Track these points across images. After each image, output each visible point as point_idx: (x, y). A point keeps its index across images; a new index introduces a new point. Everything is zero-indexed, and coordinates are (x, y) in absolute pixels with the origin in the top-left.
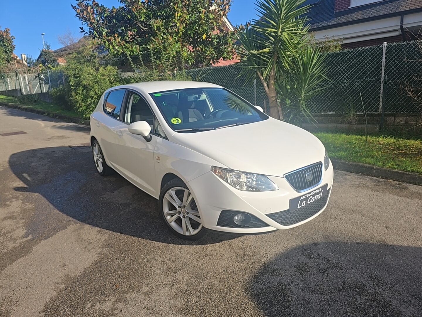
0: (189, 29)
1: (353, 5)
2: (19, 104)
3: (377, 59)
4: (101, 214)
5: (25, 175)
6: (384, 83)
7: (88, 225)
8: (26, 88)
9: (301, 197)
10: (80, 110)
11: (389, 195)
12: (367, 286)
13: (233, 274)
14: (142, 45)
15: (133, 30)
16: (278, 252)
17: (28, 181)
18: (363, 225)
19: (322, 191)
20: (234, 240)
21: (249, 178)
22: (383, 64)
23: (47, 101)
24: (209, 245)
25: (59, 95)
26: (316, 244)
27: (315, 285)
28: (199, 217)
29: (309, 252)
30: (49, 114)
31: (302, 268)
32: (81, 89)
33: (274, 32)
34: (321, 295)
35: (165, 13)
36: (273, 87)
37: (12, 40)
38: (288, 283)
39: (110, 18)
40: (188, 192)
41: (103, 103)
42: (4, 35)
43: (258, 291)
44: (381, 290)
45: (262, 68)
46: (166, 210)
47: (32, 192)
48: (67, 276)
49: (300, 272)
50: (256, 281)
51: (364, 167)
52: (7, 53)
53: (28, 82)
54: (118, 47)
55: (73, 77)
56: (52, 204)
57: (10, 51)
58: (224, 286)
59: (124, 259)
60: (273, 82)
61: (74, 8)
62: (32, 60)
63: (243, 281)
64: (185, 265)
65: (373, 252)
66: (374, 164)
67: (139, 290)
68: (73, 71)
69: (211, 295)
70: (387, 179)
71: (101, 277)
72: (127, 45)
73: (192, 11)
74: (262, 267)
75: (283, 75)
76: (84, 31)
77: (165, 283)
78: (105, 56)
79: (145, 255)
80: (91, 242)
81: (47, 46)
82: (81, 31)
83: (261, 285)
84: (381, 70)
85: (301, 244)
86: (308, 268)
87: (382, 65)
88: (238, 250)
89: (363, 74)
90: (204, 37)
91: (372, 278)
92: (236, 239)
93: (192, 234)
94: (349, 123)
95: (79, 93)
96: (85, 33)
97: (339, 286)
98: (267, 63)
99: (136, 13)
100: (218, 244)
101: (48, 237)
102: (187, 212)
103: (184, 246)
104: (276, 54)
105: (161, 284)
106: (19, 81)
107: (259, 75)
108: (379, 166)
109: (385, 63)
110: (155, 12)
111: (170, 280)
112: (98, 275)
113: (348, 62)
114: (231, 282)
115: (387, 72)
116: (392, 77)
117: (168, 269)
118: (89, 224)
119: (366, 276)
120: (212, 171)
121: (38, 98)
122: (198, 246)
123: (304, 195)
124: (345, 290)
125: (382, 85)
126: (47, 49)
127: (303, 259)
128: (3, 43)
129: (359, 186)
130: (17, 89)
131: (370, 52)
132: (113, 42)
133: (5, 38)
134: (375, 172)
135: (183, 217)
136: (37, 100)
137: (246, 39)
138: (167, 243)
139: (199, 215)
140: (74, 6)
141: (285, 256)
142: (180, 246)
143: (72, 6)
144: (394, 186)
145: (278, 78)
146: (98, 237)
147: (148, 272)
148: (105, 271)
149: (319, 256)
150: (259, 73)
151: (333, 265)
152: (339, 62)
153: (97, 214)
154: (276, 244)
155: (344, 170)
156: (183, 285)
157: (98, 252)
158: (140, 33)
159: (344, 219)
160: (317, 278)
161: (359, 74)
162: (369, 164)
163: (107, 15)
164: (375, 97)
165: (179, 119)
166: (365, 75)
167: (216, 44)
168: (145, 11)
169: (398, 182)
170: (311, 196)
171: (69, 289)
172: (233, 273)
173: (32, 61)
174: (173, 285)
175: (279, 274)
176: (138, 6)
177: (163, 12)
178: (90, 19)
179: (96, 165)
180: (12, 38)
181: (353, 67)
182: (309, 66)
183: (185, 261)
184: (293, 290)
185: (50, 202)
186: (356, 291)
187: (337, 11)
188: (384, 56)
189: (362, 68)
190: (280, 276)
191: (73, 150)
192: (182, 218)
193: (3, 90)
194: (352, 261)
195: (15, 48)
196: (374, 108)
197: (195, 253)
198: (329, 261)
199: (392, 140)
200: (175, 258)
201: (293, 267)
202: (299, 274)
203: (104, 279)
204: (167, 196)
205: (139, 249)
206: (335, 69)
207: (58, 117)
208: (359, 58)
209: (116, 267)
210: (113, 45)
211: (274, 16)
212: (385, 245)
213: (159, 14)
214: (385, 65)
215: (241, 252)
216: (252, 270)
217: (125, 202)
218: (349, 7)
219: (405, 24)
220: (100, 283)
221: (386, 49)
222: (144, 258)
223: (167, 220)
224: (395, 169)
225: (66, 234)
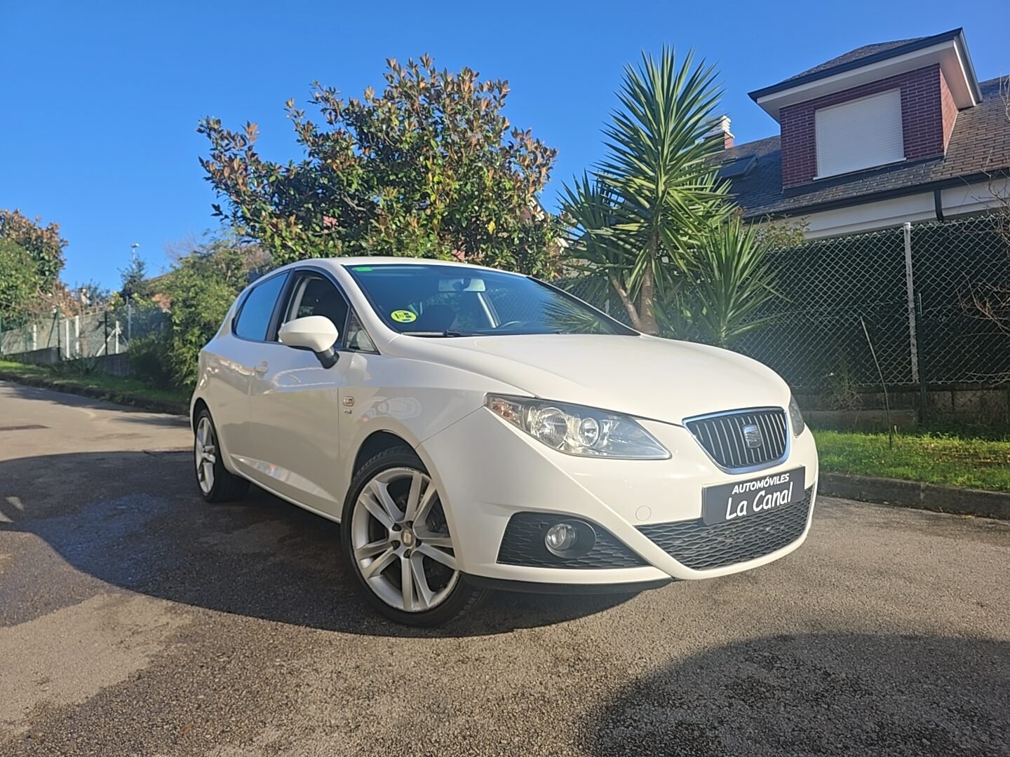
0: (459, 210)
1: (822, 174)
2: (47, 377)
3: (893, 260)
4: (185, 574)
5: (14, 500)
6: (916, 312)
7: (144, 597)
8: (72, 346)
9: (733, 485)
10: (189, 382)
11: (973, 542)
12: (954, 733)
13: (541, 702)
14: (349, 242)
15: (331, 211)
16: (676, 654)
17: (18, 510)
18: (913, 600)
19: (792, 483)
20: (548, 627)
21: (588, 431)
22: (909, 270)
23: (115, 373)
24: (475, 638)
25: (146, 354)
26: (784, 638)
27: (793, 730)
28: (450, 551)
29: (766, 654)
30: (115, 396)
31: (749, 691)
32: (197, 331)
33: (650, 190)
34: (815, 753)
35: (405, 176)
36: (649, 313)
37: (62, 249)
38: (709, 724)
39: (280, 187)
40: (423, 480)
41: (233, 316)
42: (45, 236)
43: (615, 743)
44: (999, 742)
45: (623, 269)
46: (360, 540)
47: (17, 531)
48: (43, 707)
49: (743, 700)
50: (612, 719)
51: (895, 485)
52: (44, 275)
53: (80, 333)
54: (293, 242)
55: (181, 304)
56: (60, 553)
57: (52, 272)
58: (511, 730)
59: (224, 667)
60: (649, 302)
61: (205, 165)
62: (98, 291)
63: (571, 718)
64: (402, 682)
65: (954, 656)
66: (921, 479)
67: (251, 740)
68: (183, 291)
69: (471, 751)
70: (959, 513)
71: (142, 707)
72: (317, 240)
73: (465, 175)
74: (628, 686)
75: (672, 286)
76: (221, 213)
77: (333, 722)
78: (263, 266)
79: (286, 659)
80: (140, 630)
81: (139, 263)
82: (215, 212)
83: (627, 728)
84: (905, 284)
85: (741, 637)
86: (768, 691)
87: (907, 273)
88: (559, 649)
89: (864, 293)
90: (491, 227)
91: (967, 716)
92: (554, 626)
93: (429, 605)
94: (841, 407)
95: (191, 342)
96: (223, 217)
97: (867, 733)
98: (634, 259)
99: (340, 174)
100: (501, 637)
101: (24, 620)
102: (417, 540)
103: (404, 640)
104: (654, 238)
105: (321, 724)
106: (59, 330)
107: (617, 287)
108: (933, 482)
109: (913, 267)
110: (384, 174)
111: (349, 715)
112: (138, 702)
113: (825, 269)
114: (534, 722)
115: (919, 287)
116: (934, 299)
117: (349, 690)
118: (146, 593)
119: (946, 710)
120: (487, 405)
121: (95, 366)
122: (445, 640)
123: (743, 483)
124: (887, 743)
125: (912, 317)
126: (136, 271)
127: (749, 669)
128: (39, 254)
129: (887, 525)
130: (51, 348)
131: (875, 245)
132: (281, 231)
133: (46, 243)
134: (924, 497)
135: (404, 556)
136: (93, 369)
137: (585, 205)
138: (356, 633)
139: (451, 544)
140: (205, 161)
141: (699, 663)
142: (392, 640)
143: (201, 161)
144: (981, 527)
145: (662, 293)
146: (164, 620)
147: (287, 697)
148: (159, 694)
149: (798, 664)
150: (615, 282)
151: (843, 684)
152: (804, 268)
153: (176, 574)
154: (668, 636)
155: (843, 497)
156: (386, 728)
157: (154, 653)
158: (347, 218)
159: (859, 587)
160: (799, 713)
161: (855, 294)
162: (908, 479)
163: (277, 177)
164: (898, 346)
165: (410, 314)
166: (868, 297)
167: (516, 241)
168: (360, 171)
169: (989, 520)
170: (760, 489)
171: (40, 735)
172: (544, 700)
173: (100, 294)
174: (357, 727)
175: (680, 703)
176: (345, 160)
177: (403, 174)
178: (237, 184)
179: (200, 476)
180: (62, 243)
181: (837, 280)
182: (734, 264)
183: (402, 672)
184: (727, 740)
185: (57, 550)
186: (922, 744)
187: (789, 186)
188: (908, 253)
189: (859, 281)
190: (686, 707)
191: (152, 457)
192: (402, 558)
193: (18, 351)
194: (897, 675)
195: (65, 267)
196: (900, 372)
197: (432, 655)
198: (830, 675)
199: (956, 442)
200: (373, 666)
201: (723, 688)
202: (742, 702)
203: (151, 712)
204: (363, 498)
205: (271, 646)
206: (795, 285)
207: (133, 403)
208: (849, 258)
209: (195, 685)
210: (282, 237)
211: (648, 156)
212: (987, 642)
213: (391, 178)
214: (913, 273)
215: (568, 654)
216: (598, 694)
217: (257, 551)
218: (815, 178)
219: (945, 209)
220: (138, 722)
221: (911, 237)
222: (283, 666)
223: (362, 571)
224: (977, 487)
225: (76, 614)
